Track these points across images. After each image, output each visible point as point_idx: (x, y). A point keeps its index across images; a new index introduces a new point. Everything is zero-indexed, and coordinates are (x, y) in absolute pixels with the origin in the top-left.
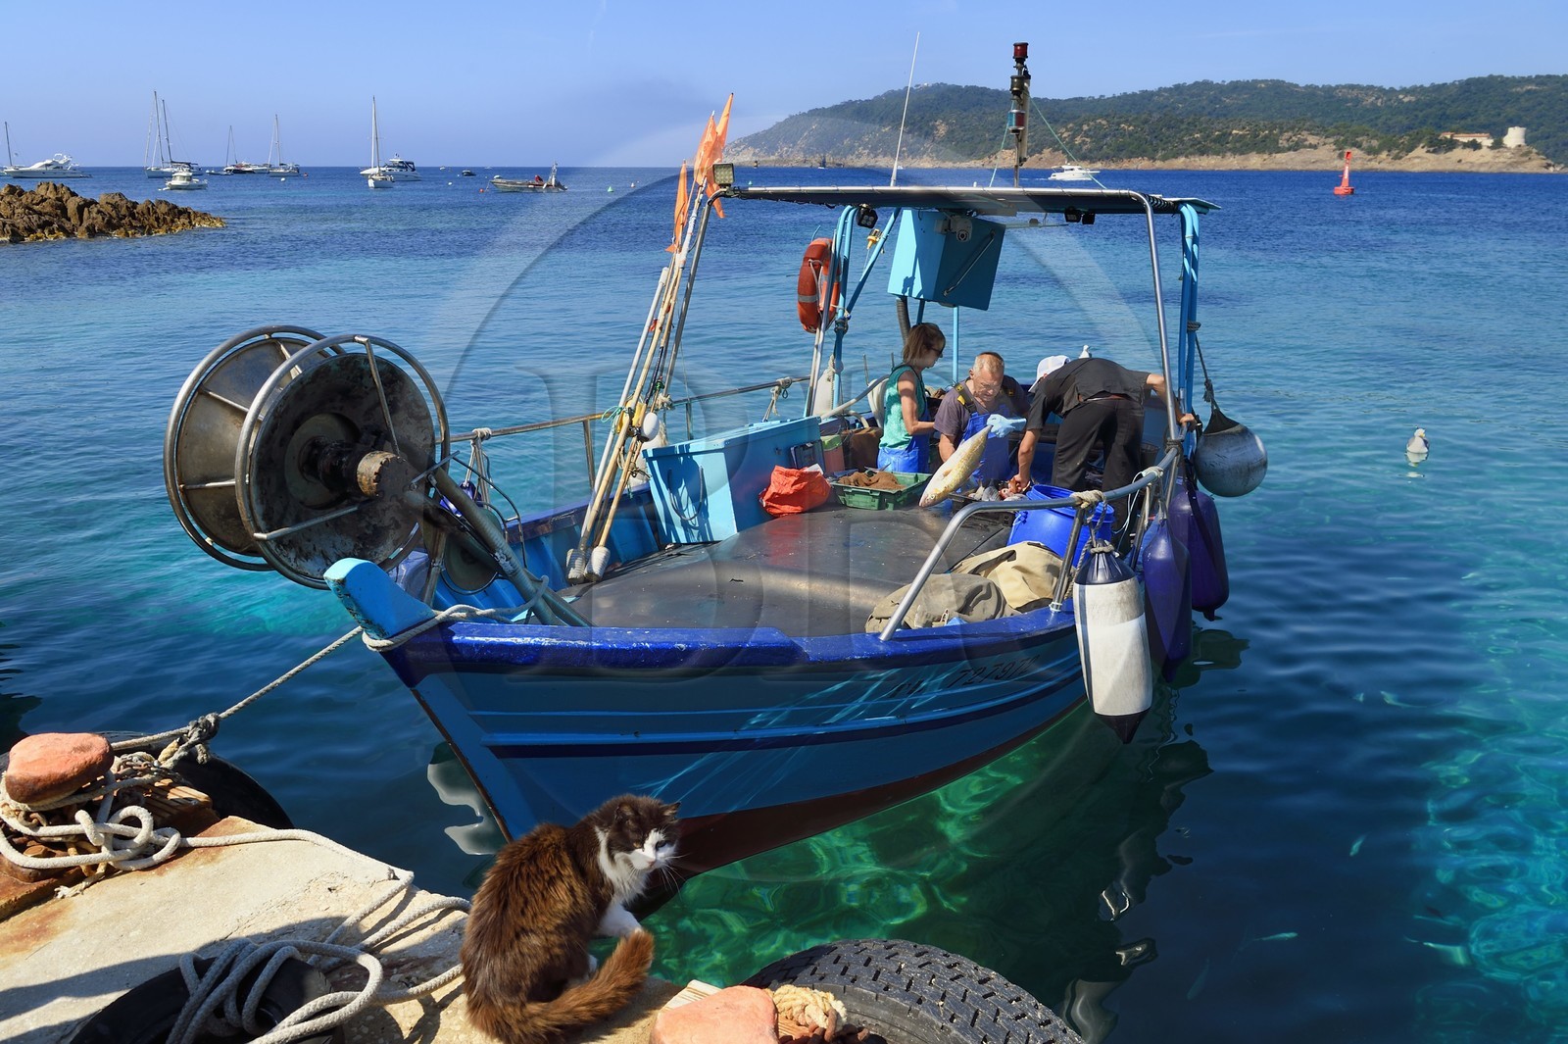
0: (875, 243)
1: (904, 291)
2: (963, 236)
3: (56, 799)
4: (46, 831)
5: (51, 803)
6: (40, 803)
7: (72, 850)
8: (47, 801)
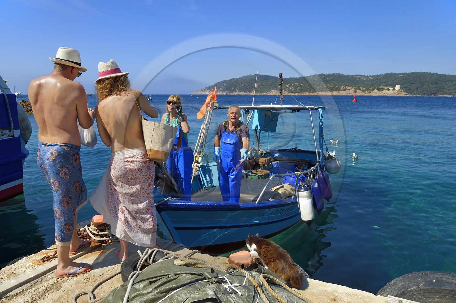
0: (249, 117)
1: (256, 128)
2: (269, 116)
3: (102, 227)
4: (100, 233)
5: (101, 228)
6: (99, 228)
7: (105, 237)
8: (100, 228)
